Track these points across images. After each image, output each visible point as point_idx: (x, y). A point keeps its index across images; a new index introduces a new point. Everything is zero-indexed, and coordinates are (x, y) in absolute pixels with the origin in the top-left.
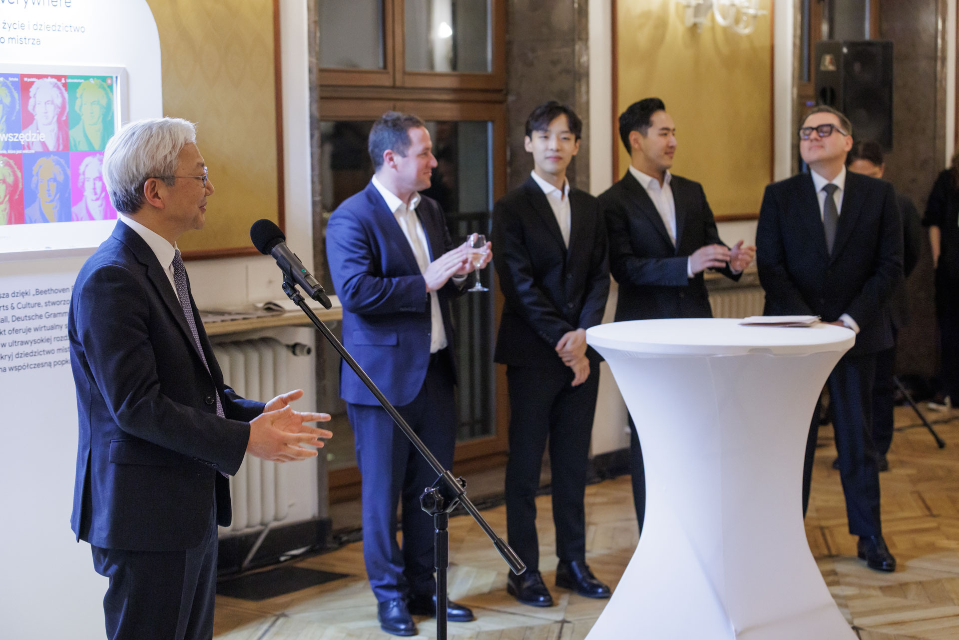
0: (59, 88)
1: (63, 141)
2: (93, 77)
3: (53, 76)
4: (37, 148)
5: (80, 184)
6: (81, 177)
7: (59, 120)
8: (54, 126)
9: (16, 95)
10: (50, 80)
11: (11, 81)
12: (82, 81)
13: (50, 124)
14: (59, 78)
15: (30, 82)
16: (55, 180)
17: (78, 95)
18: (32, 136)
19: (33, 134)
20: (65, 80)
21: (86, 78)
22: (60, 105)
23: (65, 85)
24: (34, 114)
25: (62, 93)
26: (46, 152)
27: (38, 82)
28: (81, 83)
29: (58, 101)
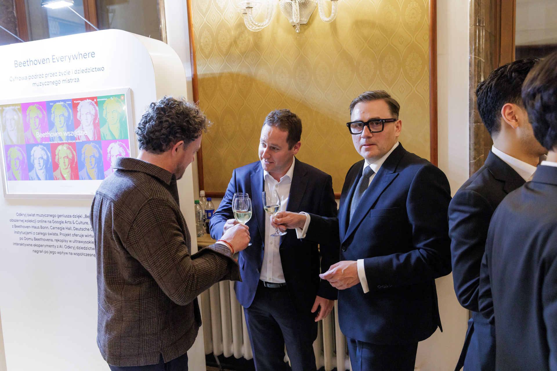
0: (93, 105)
1: (97, 134)
2: (112, 96)
3: (89, 98)
4: (83, 139)
5: (108, 159)
6: (109, 155)
7: (94, 123)
8: (92, 126)
9: (71, 111)
10: (88, 100)
11: (68, 104)
12: (106, 99)
13: (89, 125)
14: (92, 99)
15: (77, 103)
16: (94, 156)
17: (104, 108)
18: (80, 133)
19: (80, 132)
20: (96, 100)
21: (108, 97)
22: (94, 115)
23: (96, 103)
24: (81, 121)
25: (95, 108)
26: (88, 141)
27: (81, 103)
28: (106, 100)
29: (93, 112)
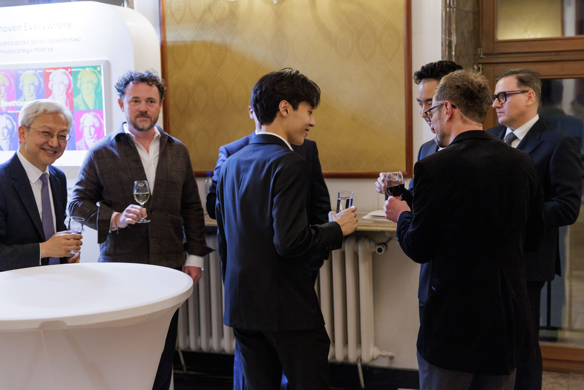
1: (70, 103)
2: (88, 67)
5: (81, 129)
8: (64, 96)
9: (42, 80)
10: (61, 70)
11: (39, 73)
14: (67, 69)
15: (49, 72)
17: (79, 78)
21: (84, 68)
22: (67, 84)
24: (52, 90)
25: (69, 78)
27: (54, 72)
28: (80, 70)
